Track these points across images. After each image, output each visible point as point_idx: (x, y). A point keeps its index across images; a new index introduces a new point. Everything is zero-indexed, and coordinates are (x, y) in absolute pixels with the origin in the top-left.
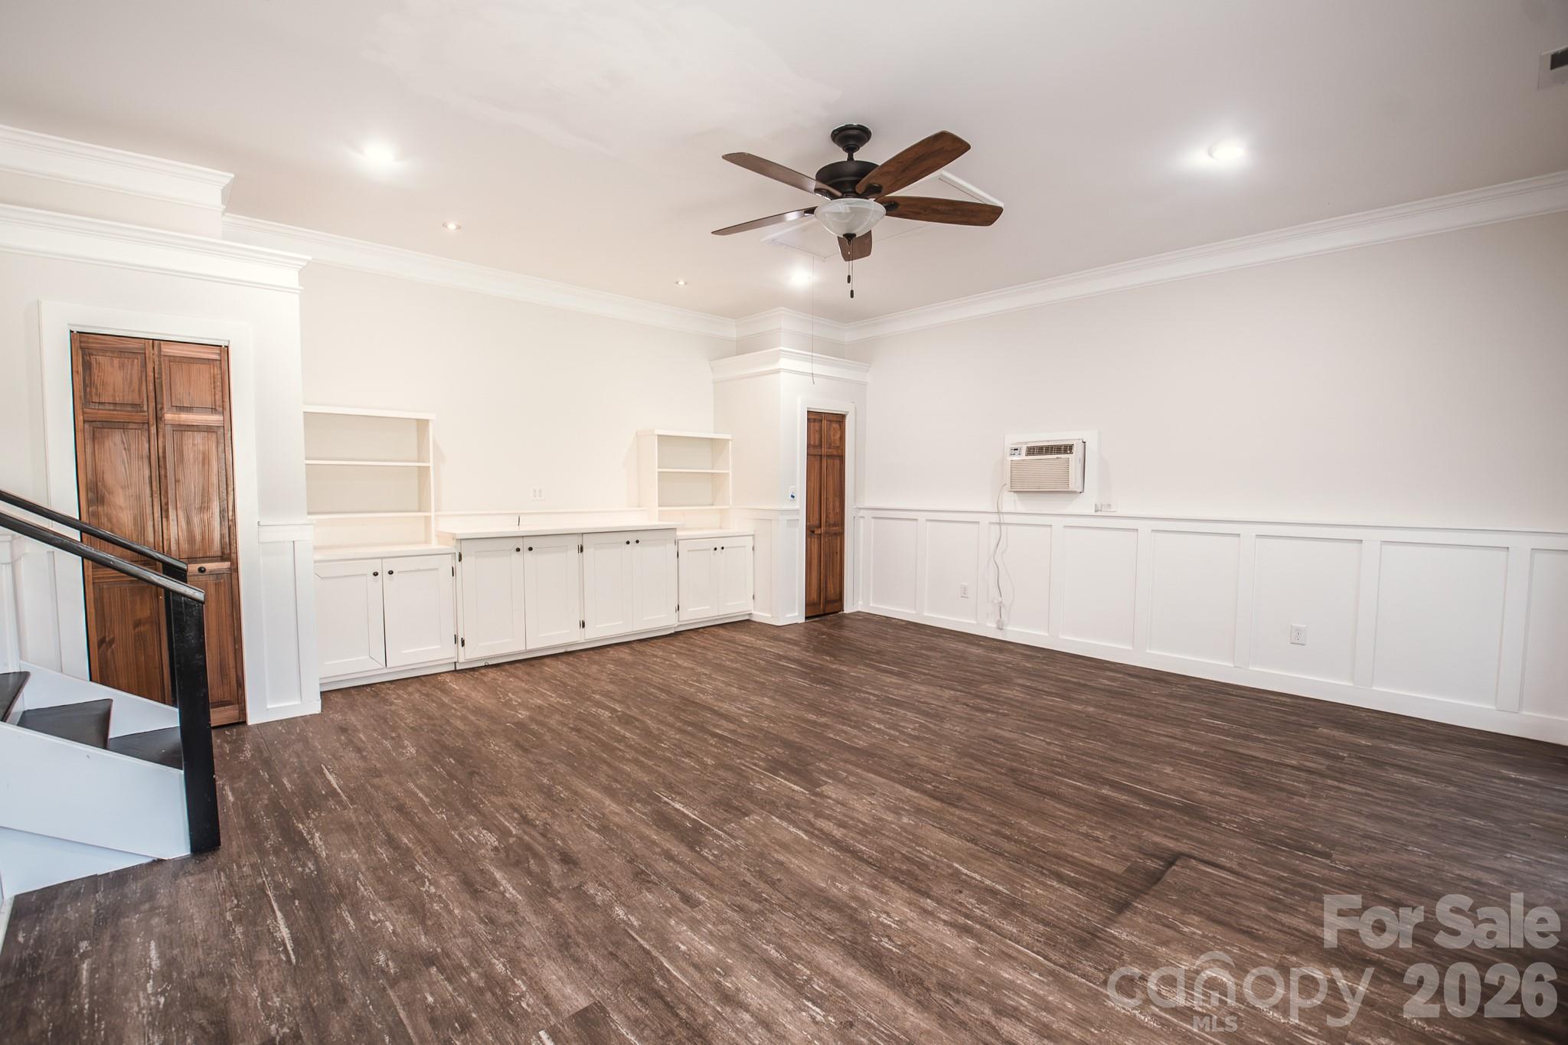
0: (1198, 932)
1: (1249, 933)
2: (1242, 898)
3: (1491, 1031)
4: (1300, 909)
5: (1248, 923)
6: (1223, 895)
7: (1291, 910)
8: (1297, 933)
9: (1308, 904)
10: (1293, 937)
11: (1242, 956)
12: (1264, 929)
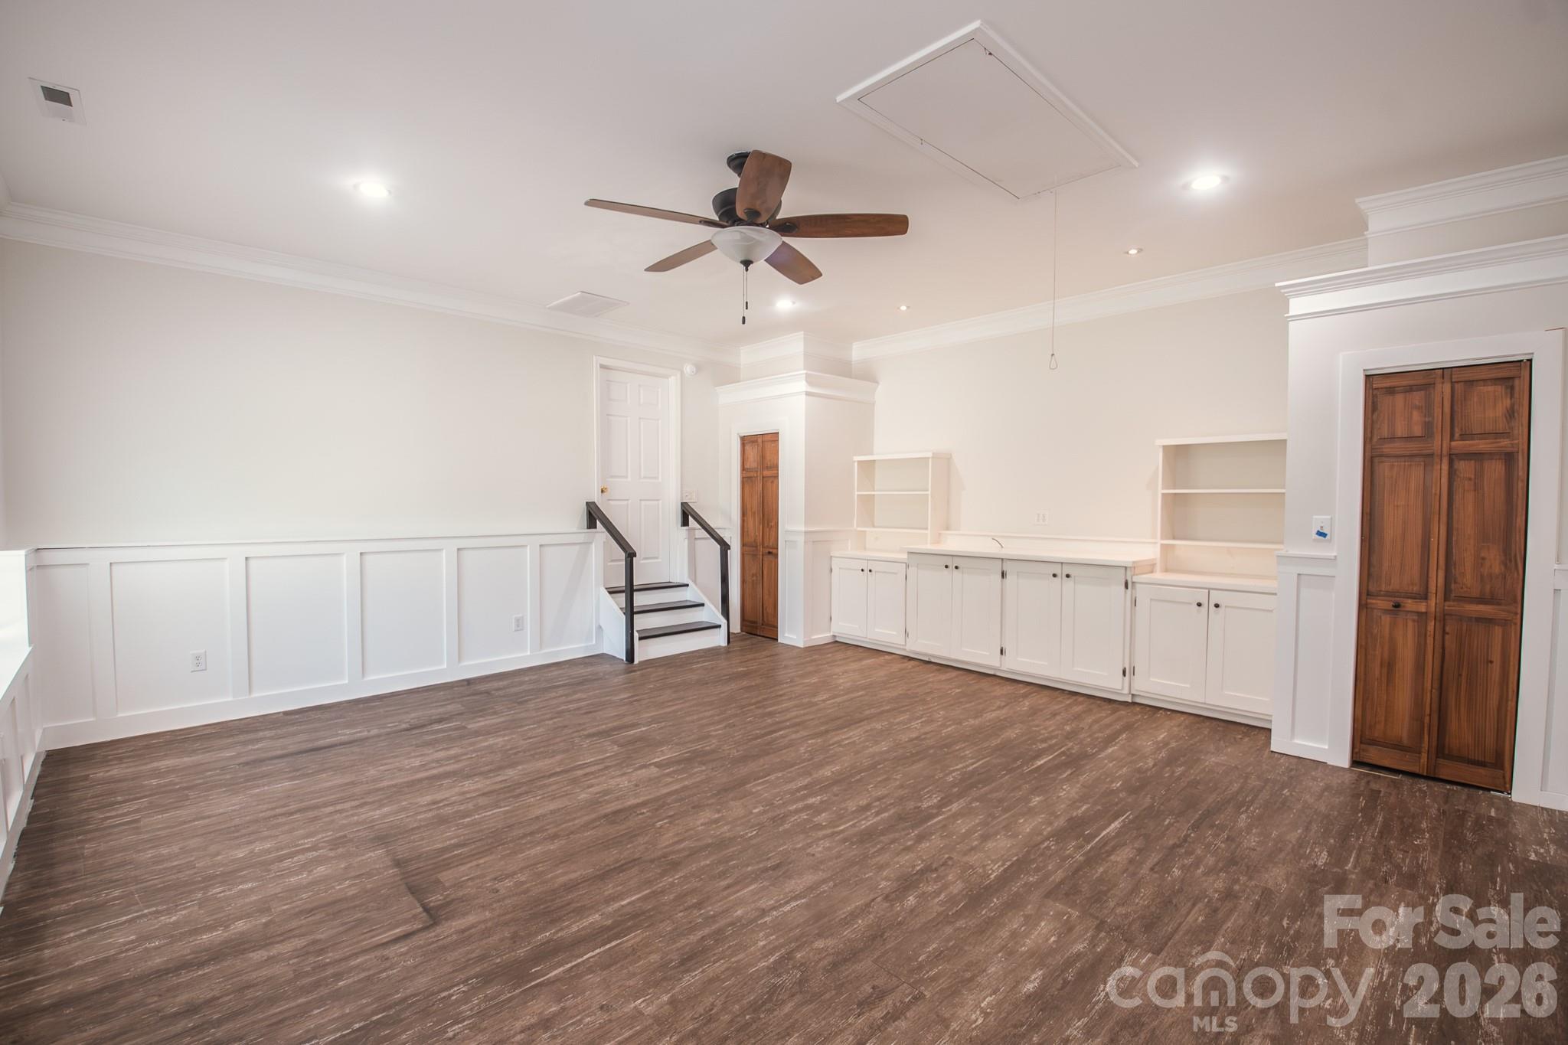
0: (338, 887)
1: (310, 911)
2: (345, 931)
3: (96, 978)
4: (295, 960)
5: (317, 917)
6: (360, 922)
7: (303, 953)
8: (278, 939)
9: (295, 971)
10: (279, 933)
11: (296, 896)
12: (303, 922)
